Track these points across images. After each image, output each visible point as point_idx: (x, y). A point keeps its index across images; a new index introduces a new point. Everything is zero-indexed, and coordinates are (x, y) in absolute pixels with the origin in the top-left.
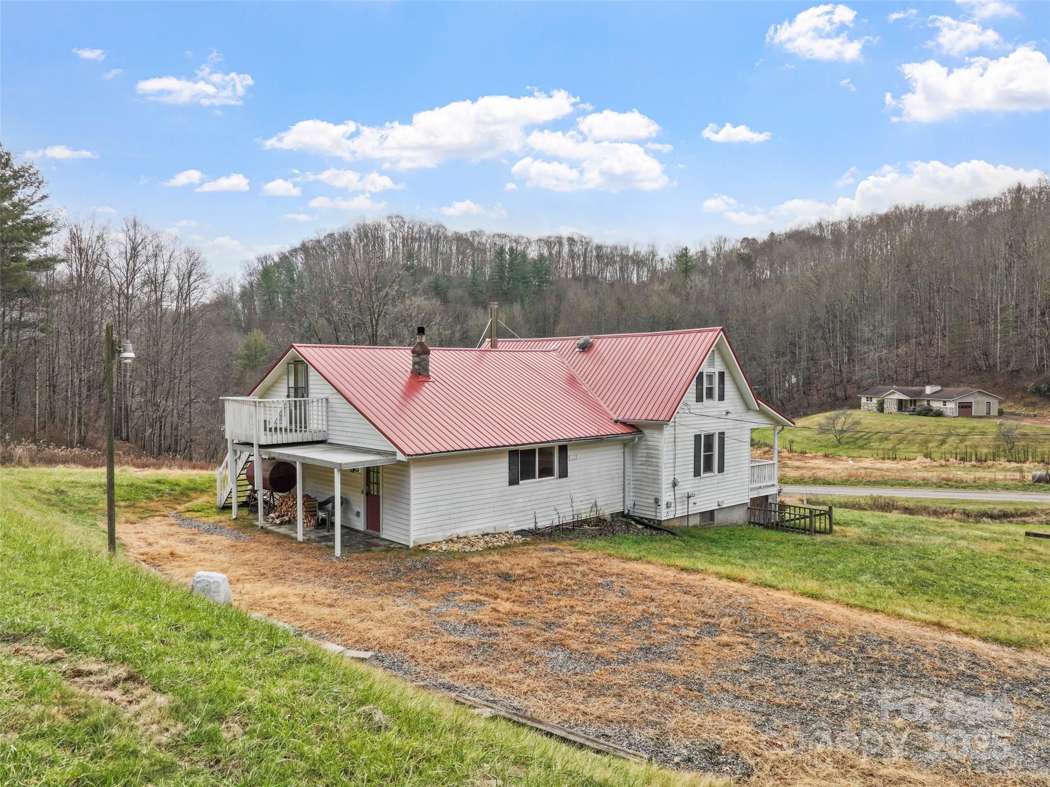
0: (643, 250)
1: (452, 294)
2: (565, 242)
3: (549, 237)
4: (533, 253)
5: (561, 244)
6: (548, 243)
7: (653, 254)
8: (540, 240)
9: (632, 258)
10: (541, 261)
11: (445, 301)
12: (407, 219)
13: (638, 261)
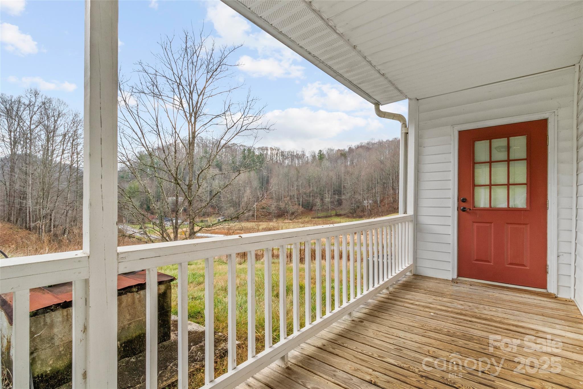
0: (300, 153)
1: (223, 167)
2: (269, 149)
3: (263, 147)
4: (257, 153)
5: (267, 150)
6: (262, 149)
7: (304, 155)
8: (259, 148)
9: (295, 156)
10: (260, 155)
11: (221, 170)
12: (204, 138)
13: (298, 157)
